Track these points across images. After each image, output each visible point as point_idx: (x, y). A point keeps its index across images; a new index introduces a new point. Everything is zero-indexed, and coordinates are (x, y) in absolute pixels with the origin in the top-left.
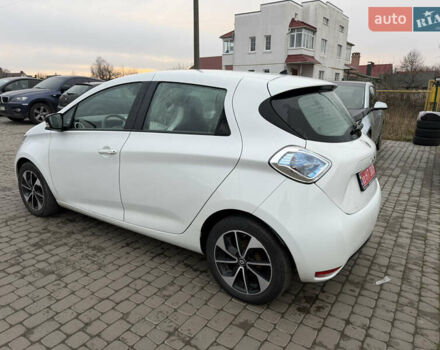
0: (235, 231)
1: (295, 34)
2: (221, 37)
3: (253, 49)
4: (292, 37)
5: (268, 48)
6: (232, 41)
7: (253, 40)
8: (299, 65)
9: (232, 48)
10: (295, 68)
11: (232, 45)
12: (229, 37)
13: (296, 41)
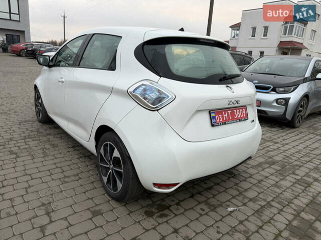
0: (108, 143)
1: (288, 25)
2: (231, 27)
3: (253, 36)
4: (286, 28)
5: (265, 35)
6: (238, 30)
7: (254, 29)
8: (289, 49)
9: (237, 35)
10: (285, 51)
11: (238, 32)
12: (236, 27)
13: (288, 30)
